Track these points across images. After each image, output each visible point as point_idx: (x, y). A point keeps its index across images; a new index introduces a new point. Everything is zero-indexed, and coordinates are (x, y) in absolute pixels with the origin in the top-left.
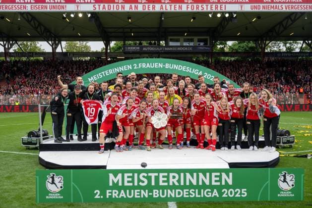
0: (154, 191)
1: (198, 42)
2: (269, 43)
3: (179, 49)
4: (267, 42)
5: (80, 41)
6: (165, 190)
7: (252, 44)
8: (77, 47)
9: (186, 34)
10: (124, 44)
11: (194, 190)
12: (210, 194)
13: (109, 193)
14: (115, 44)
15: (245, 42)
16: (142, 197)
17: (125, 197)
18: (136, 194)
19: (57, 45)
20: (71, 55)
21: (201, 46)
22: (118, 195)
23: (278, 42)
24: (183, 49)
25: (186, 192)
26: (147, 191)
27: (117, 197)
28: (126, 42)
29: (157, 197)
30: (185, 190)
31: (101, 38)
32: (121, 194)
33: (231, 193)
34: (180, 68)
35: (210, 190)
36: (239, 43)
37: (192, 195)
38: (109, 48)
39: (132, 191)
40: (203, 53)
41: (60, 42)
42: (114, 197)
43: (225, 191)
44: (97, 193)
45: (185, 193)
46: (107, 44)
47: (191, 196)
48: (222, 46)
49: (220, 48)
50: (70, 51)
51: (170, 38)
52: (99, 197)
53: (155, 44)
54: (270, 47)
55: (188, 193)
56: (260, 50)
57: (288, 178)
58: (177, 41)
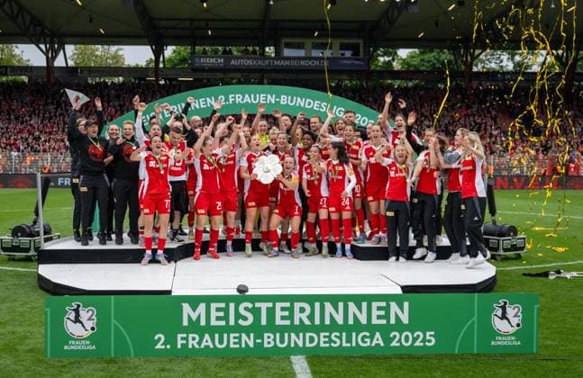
0: (266, 335)
1: (341, 49)
2: (481, 53)
3: (302, 63)
4: (477, 52)
5: (102, 43)
6: (286, 335)
7: (446, 56)
8: (97, 56)
9: (316, 34)
10: (193, 53)
11: (338, 334)
12: (368, 340)
13: (182, 339)
14: (175, 52)
15: (432, 51)
16: (243, 346)
17: (212, 346)
18: (232, 340)
19: (56, 53)
20: (86, 73)
21: (347, 59)
22: (199, 343)
23: (499, 52)
24: (310, 63)
25: (325, 337)
26: (252, 335)
27: (197, 346)
28: (197, 47)
29: (270, 346)
30: (322, 334)
31: (145, 40)
32: (205, 340)
33: (407, 340)
34: (309, 104)
35: (368, 334)
36: (422, 53)
37: (335, 343)
38: (161, 59)
39: (225, 335)
40: (351, 73)
41: (62, 46)
42: (190, 346)
43: (395, 336)
44: (160, 339)
45: (322, 340)
46: (158, 52)
47: (332, 344)
48: (387, 59)
49: (385, 63)
50: (82, 65)
51: (284, 40)
52: (163, 347)
53: (254, 52)
54: (482, 61)
55: (327, 339)
56: (463, 67)
57: (510, 312)
58: (299, 46)
